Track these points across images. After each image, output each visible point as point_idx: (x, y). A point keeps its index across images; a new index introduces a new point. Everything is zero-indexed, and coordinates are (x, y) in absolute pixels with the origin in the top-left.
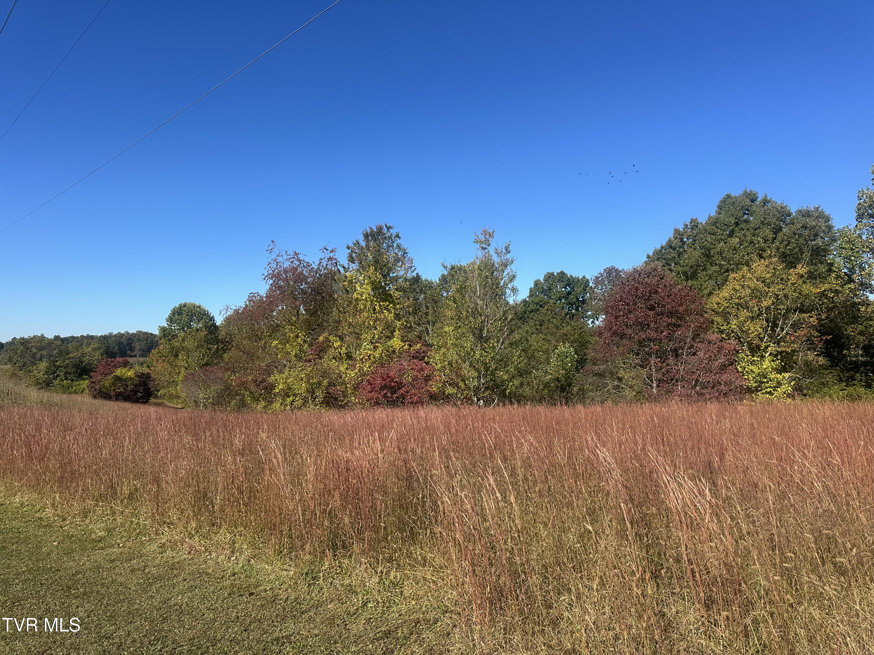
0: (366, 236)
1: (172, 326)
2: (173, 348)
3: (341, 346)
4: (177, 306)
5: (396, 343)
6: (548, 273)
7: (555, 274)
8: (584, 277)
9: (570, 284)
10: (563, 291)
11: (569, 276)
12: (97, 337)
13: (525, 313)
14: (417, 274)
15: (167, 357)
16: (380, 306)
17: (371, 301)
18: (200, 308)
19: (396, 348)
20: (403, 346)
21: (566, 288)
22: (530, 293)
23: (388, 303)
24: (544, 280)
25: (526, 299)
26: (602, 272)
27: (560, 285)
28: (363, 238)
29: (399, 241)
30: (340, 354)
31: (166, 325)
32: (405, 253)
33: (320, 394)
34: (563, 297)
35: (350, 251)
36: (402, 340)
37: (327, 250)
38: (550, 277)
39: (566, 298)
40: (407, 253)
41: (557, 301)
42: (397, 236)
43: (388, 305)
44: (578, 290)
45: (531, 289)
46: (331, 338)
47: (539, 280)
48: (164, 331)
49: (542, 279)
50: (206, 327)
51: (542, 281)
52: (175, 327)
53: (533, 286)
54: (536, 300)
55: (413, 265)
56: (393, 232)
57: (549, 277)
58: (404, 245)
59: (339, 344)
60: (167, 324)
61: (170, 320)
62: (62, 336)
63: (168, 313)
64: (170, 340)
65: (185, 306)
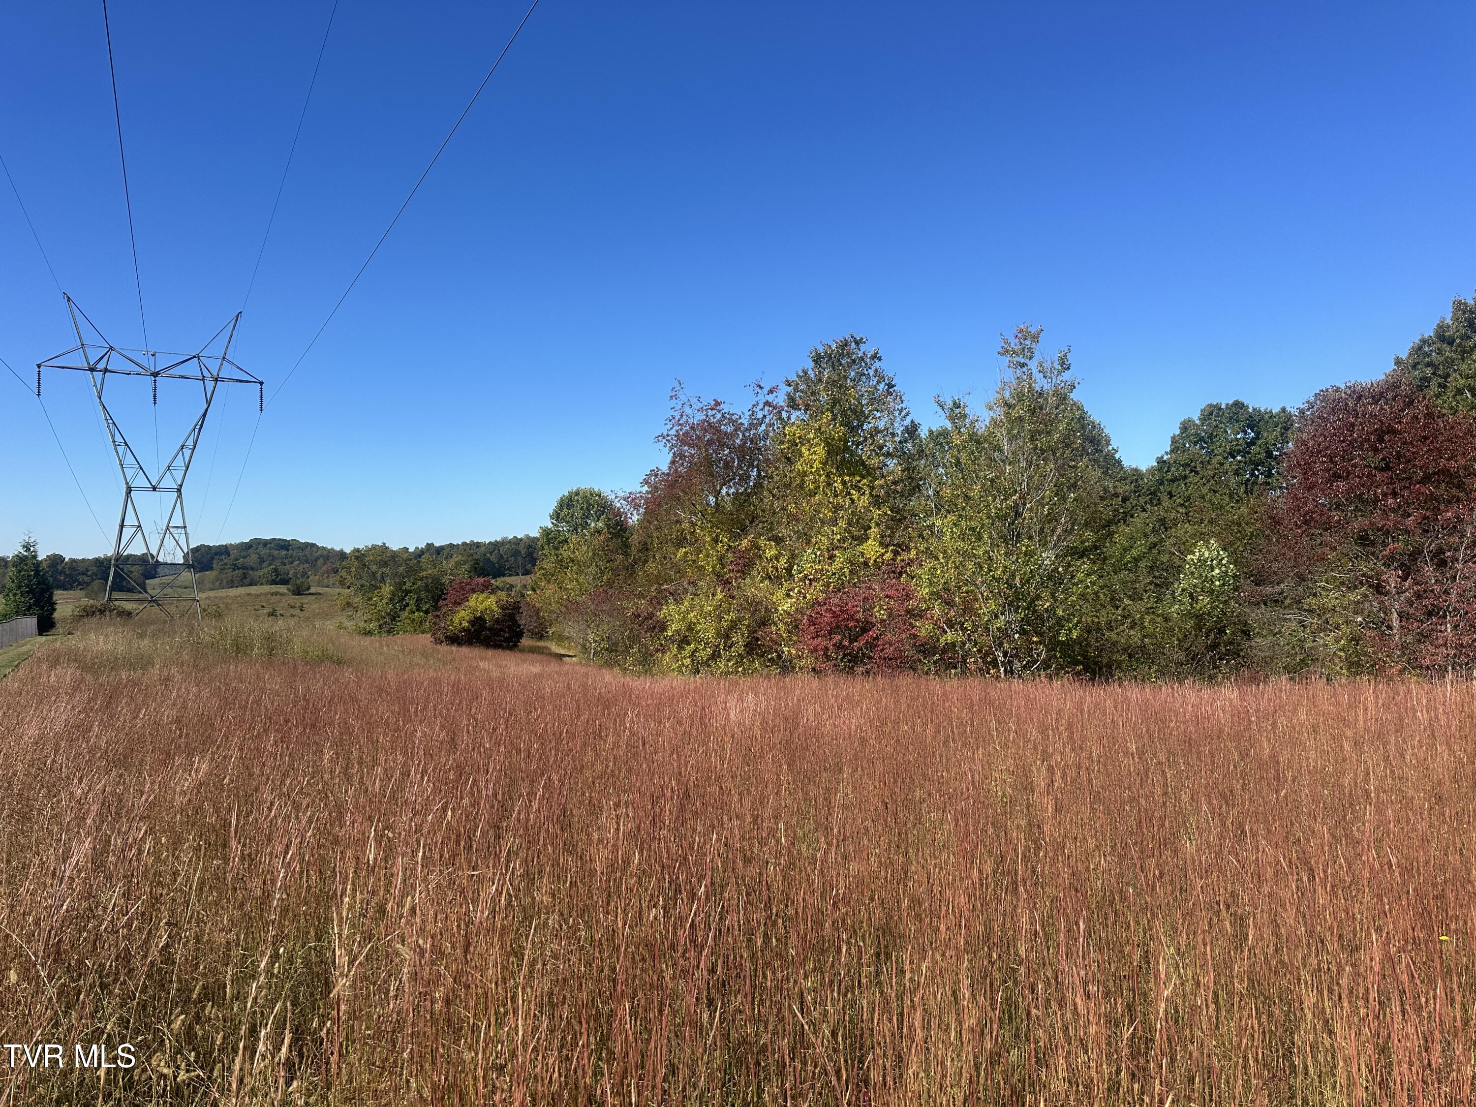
0: (817, 359)
1: (558, 527)
2: (561, 561)
3: (780, 554)
4: (566, 494)
5: (871, 549)
6: (1211, 406)
7: (1223, 406)
8: (1284, 410)
9: (1254, 426)
10: (1237, 440)
11: (1250, 410)
12: (485, 545)
13: (1162, 483)
14: (912, 422)
15: (553, 575)
16: (844, 483)
17: (828, 476)
18: (600, 496)
19: (870, 558)
20: (883, 555)
21: (1245, 433)
22: (1171, 445)
23: (858, 478)
24: (1200, 419)
25: (1162, 457)
26: (1312, 399)
27: (1232, 429)
28: (812, 364)
29: (877, 364)
30: (777, 570)
31: (550, 526)
32: (890, 386)
33: (739, 639)
34: (1239, 452)
35: (790, 389)
36: (881, 544)
37: (762, 388)
38: (1211, 414)
39: (1245, 453)
40: (895, 386)
41: (1226, 458)
42: (875, 357)
43: (859, 481)
44: (1270, 436)
45: (1173, 438)
46: (762, 542)
47: (1190, 421)
48: (548, 534)
49: (1196, 417)
50: (608, 526)
51: (1198, 422)
52: (564, 527)
53: (1178, 432)
54: (1183, 458)
55: (904, 405)
56: (868, 349)
57: (1212, 412)
58: (889, 372)
59: (773, 552)
60: (553, 523)
61: (557, 516)
62: (437, 544)
63: (552, 506)
64: (557, 549)
65: (577, 494)
